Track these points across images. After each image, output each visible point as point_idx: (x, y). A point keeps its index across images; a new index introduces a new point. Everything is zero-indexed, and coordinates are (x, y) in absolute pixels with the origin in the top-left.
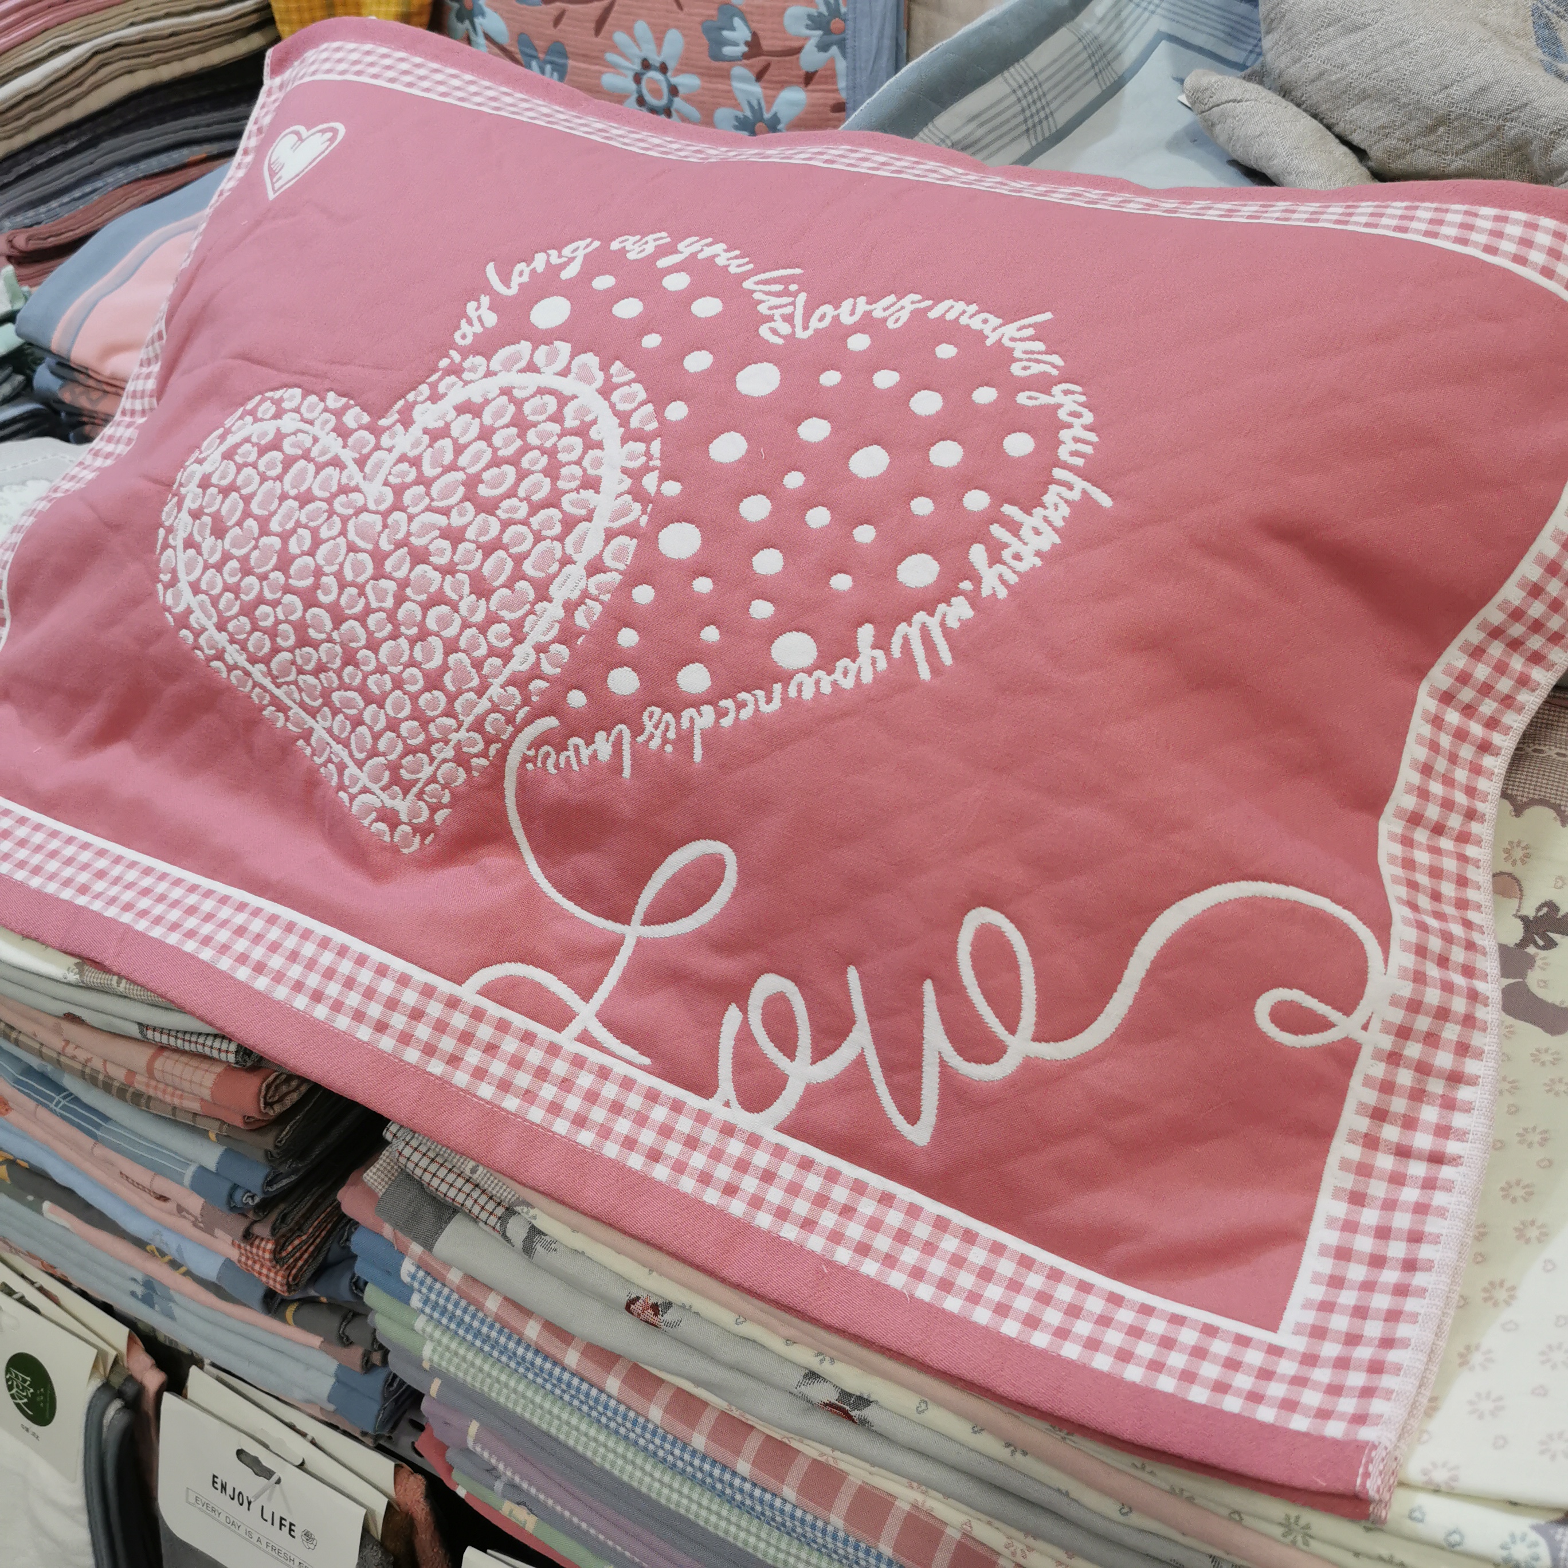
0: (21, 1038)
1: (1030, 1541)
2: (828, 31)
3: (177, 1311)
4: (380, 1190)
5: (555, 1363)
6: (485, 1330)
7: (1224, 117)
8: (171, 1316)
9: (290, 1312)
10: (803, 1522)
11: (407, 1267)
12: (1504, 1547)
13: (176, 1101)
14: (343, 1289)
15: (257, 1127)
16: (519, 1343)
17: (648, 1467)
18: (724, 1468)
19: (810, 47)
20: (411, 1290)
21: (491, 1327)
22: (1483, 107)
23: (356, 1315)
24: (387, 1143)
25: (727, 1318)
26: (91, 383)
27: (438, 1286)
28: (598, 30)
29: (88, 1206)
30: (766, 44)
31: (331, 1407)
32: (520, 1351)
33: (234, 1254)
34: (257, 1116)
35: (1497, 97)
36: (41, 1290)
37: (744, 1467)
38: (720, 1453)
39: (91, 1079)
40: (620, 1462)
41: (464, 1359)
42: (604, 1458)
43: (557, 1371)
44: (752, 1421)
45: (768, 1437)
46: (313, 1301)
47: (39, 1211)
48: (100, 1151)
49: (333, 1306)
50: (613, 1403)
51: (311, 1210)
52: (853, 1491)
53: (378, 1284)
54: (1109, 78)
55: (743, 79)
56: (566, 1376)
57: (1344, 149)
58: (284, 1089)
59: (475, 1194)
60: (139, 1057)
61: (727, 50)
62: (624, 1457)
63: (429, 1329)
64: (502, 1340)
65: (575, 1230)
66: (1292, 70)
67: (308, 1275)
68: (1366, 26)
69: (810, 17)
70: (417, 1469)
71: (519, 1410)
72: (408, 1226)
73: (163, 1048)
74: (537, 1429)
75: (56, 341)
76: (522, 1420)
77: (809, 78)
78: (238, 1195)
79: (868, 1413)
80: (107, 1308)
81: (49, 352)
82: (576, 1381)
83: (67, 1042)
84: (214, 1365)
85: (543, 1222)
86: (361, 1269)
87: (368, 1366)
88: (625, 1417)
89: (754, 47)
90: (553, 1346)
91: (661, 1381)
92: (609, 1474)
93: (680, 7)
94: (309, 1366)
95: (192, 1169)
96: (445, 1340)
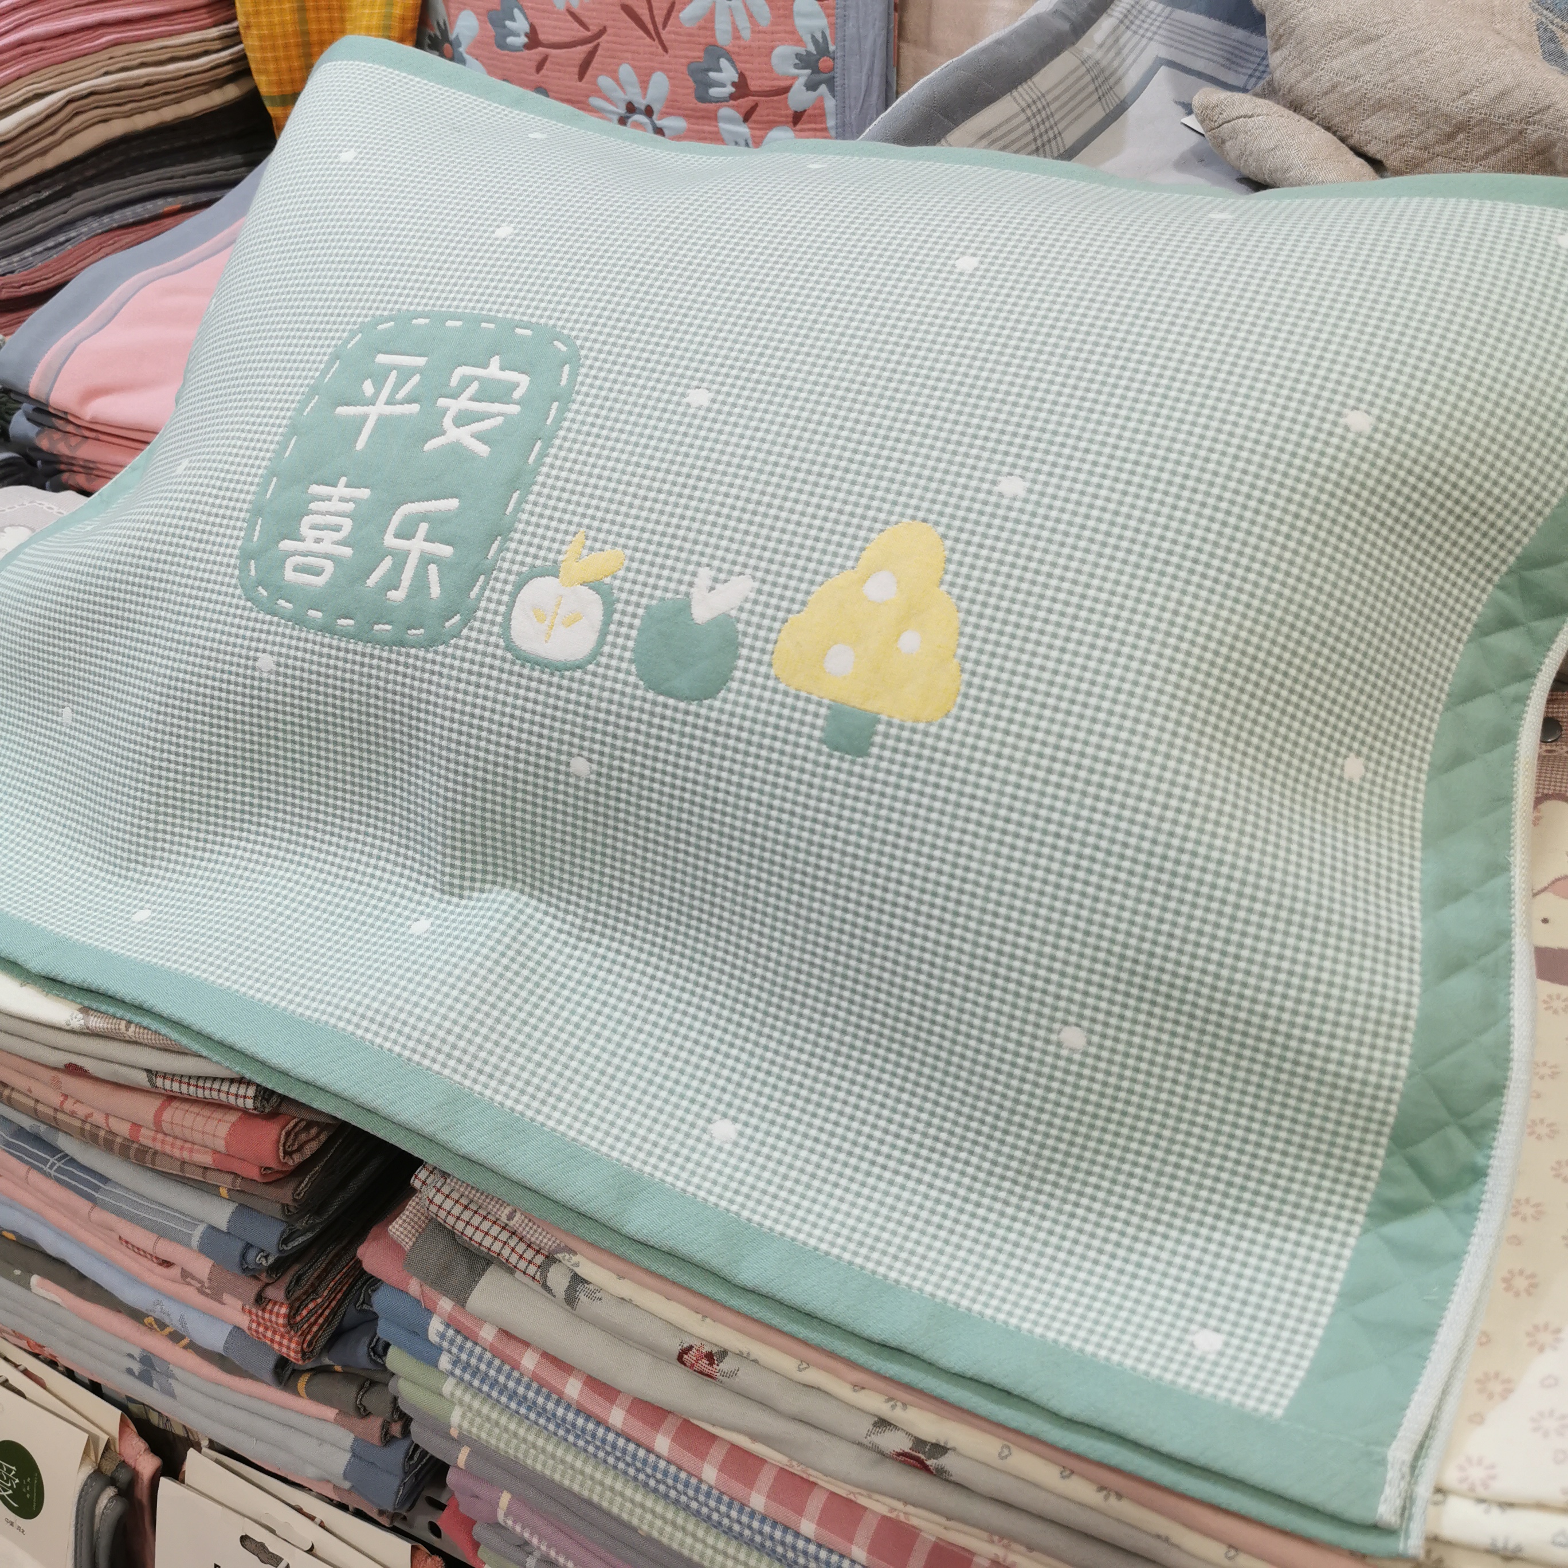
0: (15, 1095)
2: (816, 70)
3: (177, 1388)
4: (407, 1244)
5: (599, 1423)
6: (521, 1390)
7: (1234, 133)
8: (172, 1395)
9: (302, 1382)
11: (435, 1326)
13: (186, 1155)
14: (360, 1353)
15: (275, 1178)
16: (558, 1403)
17: (700, 1533)
18: (786, 1529)
19: (799, 85)
20: (440, 1349)
21: (528, 1387)
22: (1504, 111)
23: (373, 1383)
24: (413, 1191)
25: (787, 1364)
26: (70, 428)
27: (469, 1345)
28: (581, 75)
29: (82, 1277)
30: (754, 85)
31: (347, 1485)
32: (560, 1412)
33: (243, 1321)
34: (274, 1165)
35: (1519, 100)
36: (26, 1372)
37: (808, 1527)
38: (782, 1513)
39: (91, 1137)
40: (669, 1529)
41: (497, 1424)
42: (651, 1525)
43: (601, 1432)
44: (814, 1476)
45: (833, 1494)
46: (327, 1370)
47: (27, 1286)
48: (99, 1215)
49: (349, 1375)
50: (662, 1464)
51: (326, 1271)
52: (927, 1548)
53: (401, 1346)
54: (1113, 102)
55: (730, 120)
56: (611, 1437)
57: (1360, 161)
58: (303, 1137)
59: (512, 1242)
60: (145, 1108)
61: (714, 92)
62: (674, 1524)
63: (458, 1393)
64: (541, 1400)
65: (621, 1277)
66: (1305, 84)
67: (322, 1342)
68: (1379, 37)
69: (798, 56)
70: (434, 1551)
71: (557, 1477)
72: (439, 1282)
73: (171, 1098)
74: (578, 1497)
75: (35, 386)
76: (560, 1487)
77: (797, 118)
78: (251, 1255)
79: (946, 1461)
80: (95, 1388)
81: (27, 397)
82: (621, 1442)
83: (66, 1097)
84: (213, 1445)
85: (587, 1269)
86: (384, 1330)
87: (387, 1439)
88: (676, 1479)
89: (741, 88)
90: (595, 1404)
91: (713, 1438)
92: (658, 1543)
93: (665, 49)
94: (322, 1441)
95: (201, 1229)
96: (476, 1404)
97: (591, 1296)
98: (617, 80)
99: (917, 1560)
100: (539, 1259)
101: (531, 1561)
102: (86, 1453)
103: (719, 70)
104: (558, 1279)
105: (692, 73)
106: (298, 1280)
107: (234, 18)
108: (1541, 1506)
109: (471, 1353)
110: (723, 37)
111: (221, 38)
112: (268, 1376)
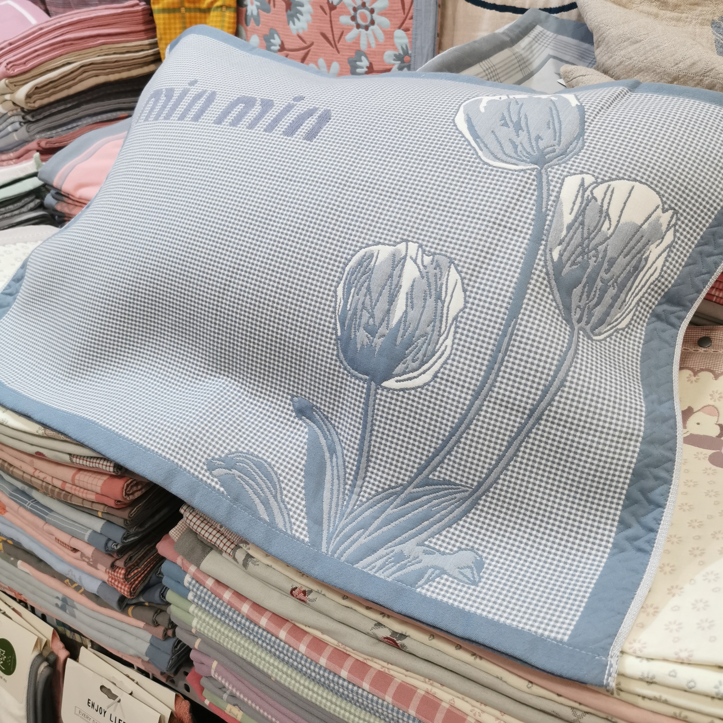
0: (15, 470)
1: (483, 707)
2: (403, 62)
3: (77, 613)
4: (177, 539)
5: (256, 625)
6: (223, 609)
8: (74, 616)
9: (130, 610)
10: (372, 700)
11: (187, 579)
13: (84, 496)
14: (155, 595)
15: (122, 506)
16: (238, 615)
17: (298, 678)
19: (395, 68)
20: (189, 590)
21: (226, 607)
22: (694, 71)
23: (162, 611)
24: (182, 516)
27: (201, 588)
28: (303, 62)
30: (376, 68)
31: (147, 659)
32: (239, 619)
33: (106, 577)
34: (120, 499)
36: (14, 609)
38: (332, 667)
39: (46, 489)
41: (212, 626)
42: (277, 674)
43: (256, 628)
44: (349, 651)
45: (357, 660)
46: (141, 604)
47: (15, 565)
48: (48, 527)
49: (151, 607)
50: (282, 644)
51: (143, 557)
52: (397, 685)
53: (173, 589)
54: (527, 72)
56: (260, 631)
58: (135, 489)
59: (221, 538)
60: (67, 474)
61: (358, 70)
62: (287, 674)
64: (231, 614)
66: (609, 62)
67: (140, 590)
68: (641, 41)
69: (395, 55)
71: (237, 651)
72: (189, 556)
73: (79, 468)
75: (56, 182)
78: (110, 544)
79: (405, 642)
81: (52, 186)
82: (265, 633)
83: (36, 469)
85: (253, 552)
86: (166, 581)
87: (166, 637)
88: (288, 651)
89: (370, 69)
90: (254, 616)
91: (306, 633)
92: (279, 683)
93: (338, 52)
94: (138, 637)
95: (90, 532)
96: (203, 617)
97: (254, 563)
98: (317, 65)
99: (392, 689)
100: (232, 546)
101: (225, 696)
102: (36, 645)
103: (361, 61)
104: (240, 555)
105: (350, 62)
106: (131, 558)
107: (155, 37)
108: (665, 660)
109: (202, 591)
110: (363, 47)
111: (150, 44)
112: (115, 605)
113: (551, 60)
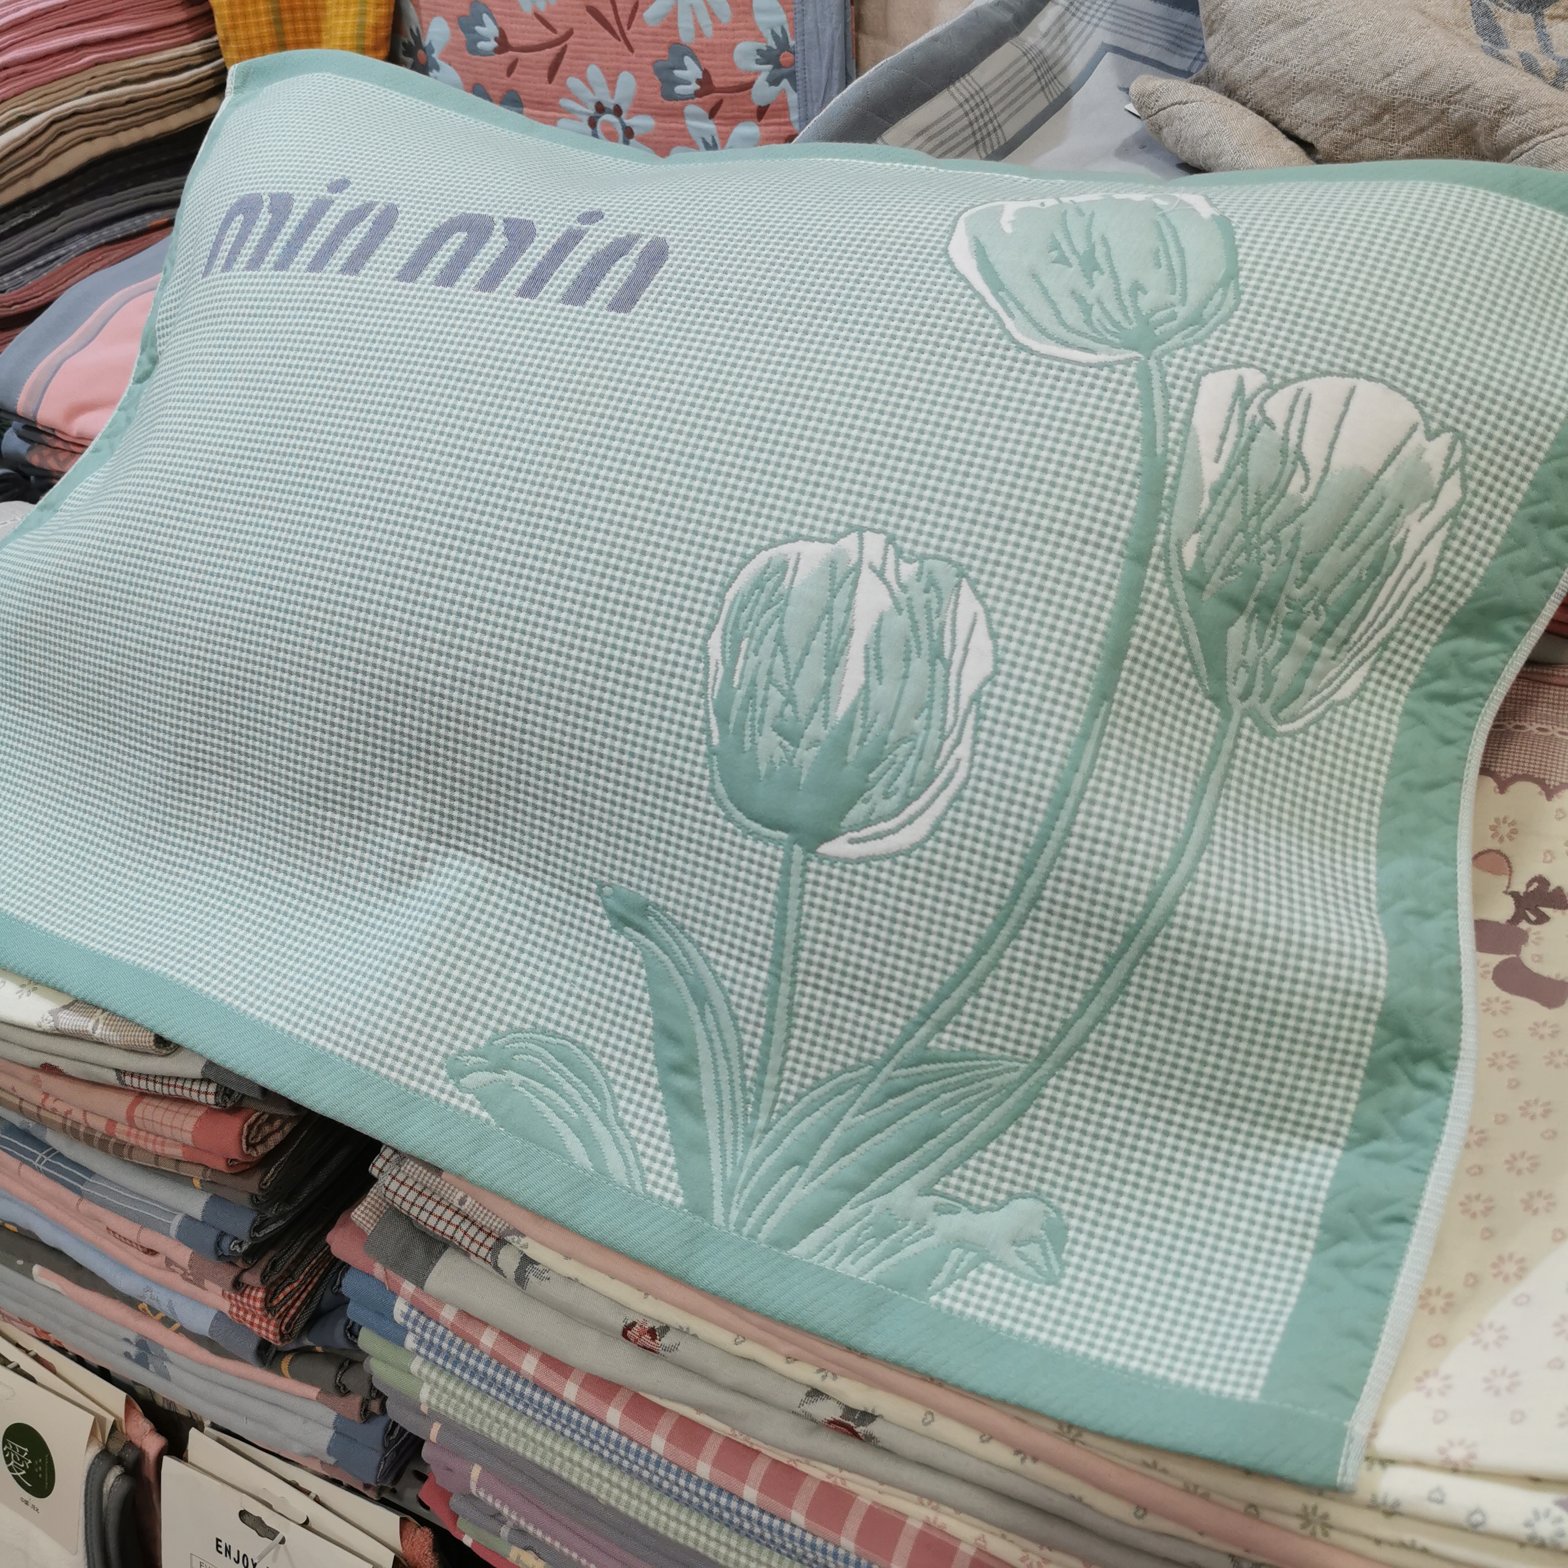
1: (1046, 1552)
2: (778, 65)
3: (171, 1370)
4: (369, 1228)
5: (554, 1398)
6: (481, 1367)
7: (1170, 121)
8: (167, 1377)
9: (285, 1364)
10: (813, 1547)
11: (400, 1307)
12: (1528, 1524)
13: (158, 1149)
14: (338, 1337)
15: (241, 1169)
16: (516, 1379)
17: (654, 1501)
18: (731, 1495)
19: (761, 80)
20: (405, 1330)
21: (488, 1364)
22: (1426, 92)
23: (352, 1363)
24: (375, 1180)
25: (724, 1338)
26: (59, 444)
27: (432, 1324)
28: (551, 77)
29: (79, 1266)
30: (717, 81)
31: (331, 1460)
32: (518, 1387)
33: (225, 1306)
34: (240, 1158)
35: (1439, 81)
36: (37, 1358)
37: (750, 1493)
38: (725, 1479)
39: (73, 1132)
40: (625, 1497)
41: (462, 1399)
42: (609, 1494)
43: (556, 1405)
44: (757, 1445)
45: (776, 1462)
46: (308, 1351)
47: (29, 1275)
48: (86, 1206)
49: (329, 1355)
50: (614, 1435)
51: (301, 1257)
52: (863, 1511)
53: (371, 1327)
54: (1056, 90)
55: (696, 117)
56: (566, 1410)
57: (1291, 144)
58: (267, 1129)
59: (465, 1226)
60: (118, 1105)
61: (679, 89)
62: (629, 1492)
63: (425, 1371)
64: (500, 1377)
65: (567, 1257)
66: (1236, 69)
67: (301, 1325)
68: (1306, 20)
69: (759, 51)
70: (423, 1522)
71: (520, 1449)
72: (398, 1264)
73: (143, 1094)
74: (540, 1467)
75: (22, 404)
76: (523, 1458)
77: (761, 113)
78: (225, 1243)
79: (874, 1428)
80: (104, 1373)
81: (16, 415)
82: (576, 1415)
83: (47, 1095)
84: (214, 1426)
85: (535, 1251)
86: (353, 1312)
87: (367, 1415)
88: (627, 1449)
89: (706, 84)
90: (550, 1380)
91: (662, 1410)
92: (615, 1511)
93: (631, 49)
94: (307, 1419)
95: (178, 1219)
96: (442, 1381)
97: (540, 1276)
98: (585, 81)
99: (853, 1523)
100: (490, 1242)
101: (505, 1531)
102: (93, 1434)
103: (684, 68)
104: (508, 1259)
105: (658, 71)
106: (274, 1265)
107: (213, 33)
108: (1418, 1464)
109: (434, 1332)
110: (686, 35)
111: (202, 52)
112: (250, 1356)
113: (1109, 57)
